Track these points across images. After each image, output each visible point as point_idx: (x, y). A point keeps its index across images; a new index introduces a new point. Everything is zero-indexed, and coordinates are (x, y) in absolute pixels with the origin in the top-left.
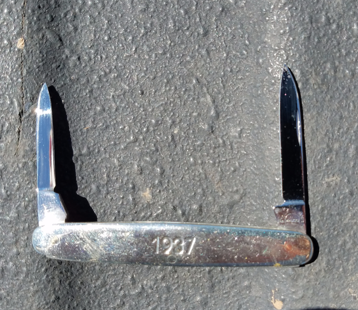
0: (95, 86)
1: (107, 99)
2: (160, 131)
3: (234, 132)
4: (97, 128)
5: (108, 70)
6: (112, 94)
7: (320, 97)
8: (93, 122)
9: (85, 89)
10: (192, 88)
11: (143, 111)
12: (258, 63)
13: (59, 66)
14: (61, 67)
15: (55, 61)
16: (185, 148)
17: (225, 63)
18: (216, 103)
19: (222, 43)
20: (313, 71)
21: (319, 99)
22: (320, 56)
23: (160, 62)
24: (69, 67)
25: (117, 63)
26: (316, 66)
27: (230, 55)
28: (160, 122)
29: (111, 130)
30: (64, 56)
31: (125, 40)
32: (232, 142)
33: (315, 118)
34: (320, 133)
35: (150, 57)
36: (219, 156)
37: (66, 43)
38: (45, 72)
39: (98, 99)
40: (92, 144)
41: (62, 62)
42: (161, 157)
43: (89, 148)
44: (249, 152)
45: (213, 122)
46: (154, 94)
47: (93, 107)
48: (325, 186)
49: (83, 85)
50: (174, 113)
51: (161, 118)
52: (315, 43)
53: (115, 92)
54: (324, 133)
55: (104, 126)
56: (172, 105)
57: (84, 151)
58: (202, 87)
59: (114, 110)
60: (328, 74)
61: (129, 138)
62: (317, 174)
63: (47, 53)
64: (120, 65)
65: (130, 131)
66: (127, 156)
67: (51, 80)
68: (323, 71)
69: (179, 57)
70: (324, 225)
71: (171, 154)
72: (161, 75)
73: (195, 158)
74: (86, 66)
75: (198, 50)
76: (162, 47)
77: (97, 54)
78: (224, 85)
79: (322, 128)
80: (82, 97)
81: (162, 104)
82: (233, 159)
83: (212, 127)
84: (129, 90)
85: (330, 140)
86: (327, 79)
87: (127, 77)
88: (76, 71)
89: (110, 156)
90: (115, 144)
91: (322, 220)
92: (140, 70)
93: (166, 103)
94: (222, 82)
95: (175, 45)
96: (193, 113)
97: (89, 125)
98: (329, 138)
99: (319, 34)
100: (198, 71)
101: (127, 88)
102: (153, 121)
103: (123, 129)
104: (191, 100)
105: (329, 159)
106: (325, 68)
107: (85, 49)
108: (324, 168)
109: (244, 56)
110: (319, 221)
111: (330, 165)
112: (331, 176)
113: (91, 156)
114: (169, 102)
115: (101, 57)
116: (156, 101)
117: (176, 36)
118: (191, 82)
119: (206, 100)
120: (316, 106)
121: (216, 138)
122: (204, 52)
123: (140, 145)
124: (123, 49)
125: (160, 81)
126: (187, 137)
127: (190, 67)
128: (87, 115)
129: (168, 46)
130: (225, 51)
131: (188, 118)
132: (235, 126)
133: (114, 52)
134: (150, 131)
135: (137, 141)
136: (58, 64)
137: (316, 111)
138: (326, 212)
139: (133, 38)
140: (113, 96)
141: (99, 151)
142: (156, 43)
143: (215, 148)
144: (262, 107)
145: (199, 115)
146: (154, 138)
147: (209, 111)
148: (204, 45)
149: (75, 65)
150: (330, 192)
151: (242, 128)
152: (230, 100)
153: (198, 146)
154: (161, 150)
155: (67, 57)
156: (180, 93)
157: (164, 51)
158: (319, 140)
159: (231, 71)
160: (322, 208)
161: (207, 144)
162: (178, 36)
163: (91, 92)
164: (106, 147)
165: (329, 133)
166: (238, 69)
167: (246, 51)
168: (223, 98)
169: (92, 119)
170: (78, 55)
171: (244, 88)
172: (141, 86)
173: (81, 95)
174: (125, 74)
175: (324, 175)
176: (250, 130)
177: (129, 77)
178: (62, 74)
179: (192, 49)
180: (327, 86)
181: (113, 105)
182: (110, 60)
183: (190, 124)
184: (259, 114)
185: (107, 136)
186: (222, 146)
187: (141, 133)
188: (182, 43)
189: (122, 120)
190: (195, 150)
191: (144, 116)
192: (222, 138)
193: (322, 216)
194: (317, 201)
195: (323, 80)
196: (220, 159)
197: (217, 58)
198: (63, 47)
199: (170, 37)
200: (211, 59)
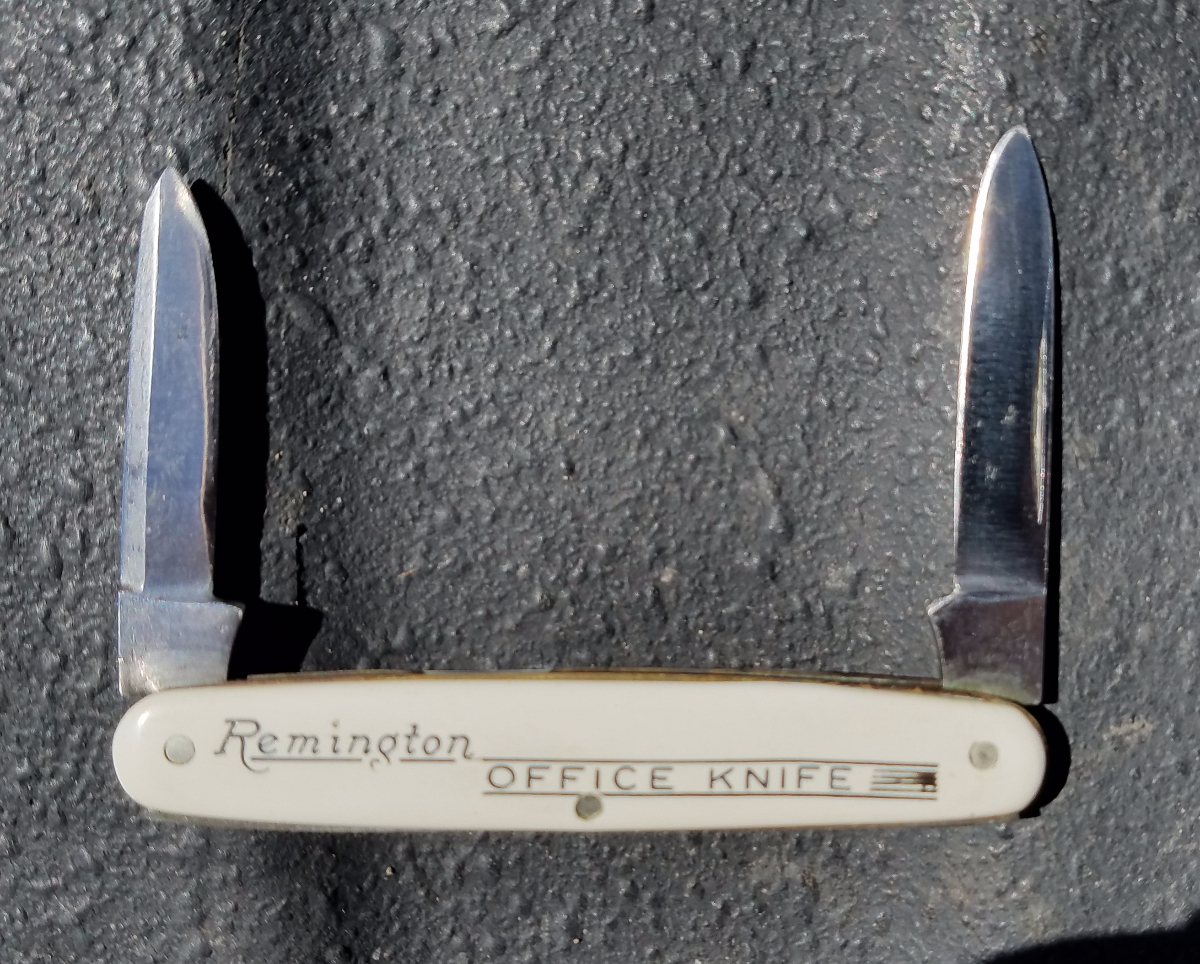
0: (433, 451)
1: (467, 488)
2: (619, 576)
3: (836, 578)
4: (435, 573)
5: (469, 406)
6: (482, 472)
7: (1096, 493)
8: (425, 555)
9: (404, 461)
10: (717, 455)
11: (573, 520)
12: (912, 390)
13: (328, 399)
14: (332, 401)
15: (314, 384)
16: (691, 626)
17: (813, 384)
18: (785, 497)
19: (804, 329)
20: (1076, 422)
21: (1093, 502)
22: (1095, 379)
23: (623, 381)
24: (357, 400)
25: (498, 386)
26: (1084, 409)
27: (828, 361)
28: (620, 551)
29: (478, 575)
30: (340, 370)
31: (522, 318)
32: (832, 609)
33: (1082, 553)
34: (1096, 596)
35: (594, 367)
36: (792, 646)
37: (346, 329)
38: (288, 422)
39: (441, 487)
40: (421, 619)
41: (336, 387)
42: (623, 650)
43: (411, 631)
44: (881, 638)
45: (775, 551)
46: (605, 471)
47: (427, 512)
48: (1109, 747)
49: (398, 449)
50: (661, 526)
51: (622, 540)
52: (1082, 345)
53: (491, 465)
54: (1105, 596)
55: (459, 566)
56: (656, 501)
57: (399, 639)
58: (745, 451)
59: (488, 518)
60: (1117, 430)
61: (529, 599)
62: (1088, 712)
63: (290, 365)
64: (505, 389)
65: (531, 578)
66: (522, 651)
67: (305, 441)
68: (1104, 423)
69: (678, 367)
70: (1106, 860)
71: (651, 643)
72: (627, 419)
73: (720, 653)
74: (406, 393)
75: (734, 347)
76: (630, 339)
77: (439, 360)
78: (809, 447)
79: (1102, 582)
80: (395, 484)
81: (627, 501)
82: (832, 654)
83: (772, 565)
84: (532, 461)
85: (1125, 614)
86: (1117, 445)
87: (528, 425)
88: (378, 409)
89: (473, 653)
90: (489, 616)
91: (1100, 845)
92: (567, 404)
93: (639, 498)
94: (803, 435)
95: (666, 334)
96: (716, 522)
97: (411, 568)
98: (1121, 612)
99: (1093, 321)
100: (734, 405)
101: (528, 454)
102: (600, 547)
103: (511, 573)
104: (714, 487)
105: (1119, 671)
106: (1109, 413)
107: (403, 346)
108: (1107, 696)
109: (870, 368)
110: (1091, 848)
111: (1124, 688)
112: (1127, 717)
113: (418, 655)
114: (648, 494)
115: (451, 370)
116: (609, 492)
117: (672, 306)
118: (712, 434)
119: (757, 486)
120: (1085, 520)
121: (784, 595)
122: (750, 351)
123: (560, 618)
124: (517, 345)
125: (624, 435)
126: (700, 593)
127: (709, 395)
128: (409, 533)
129: (646, 335)
130: (813, 349)
131: (703, 539)
132: (839, 563)
133: (489, 353)
134: (593, 576)
135: (552, 607)
136: (323, 393)
137: (1082, 533)
138: (1112, 821)
139: (545, 314)
140: (485, 480)
141: (441, 639)
142: (611, 327)
143: (781, 623)
144: (923, 515)
145: (735, 529)
146: (601, 598)
147: (762, 520)
148: (753, 333)
149: (375, 395)
150: (1124, 764)
151: (860, 566)
152: (825, 487)
153: (731, 617)
154: (624, 629)
155: (349, 369)
156: (680, 466)
157: (636, 350)
158: (1092, 616)
159: (831, 406)
160: (1101, 811)
161: (758, 611)
162: (676, 308)
163: (420, 468)
164: (462, 626)
165: (1123, 598)
166: (851, 401)
167: (877, 353)
168: (806, 481)
169: (421, 546)
170: (381, 363)
171: (869, 456)
172: (567, 450)
173: (390, 480)
174: (520, 416)
175: (1106, 717)
176: (887, 575)
177: (533, 424)
178: (336, 421)
179: (719, 342)
180: (1117, 463)
181: (486, 504)
182: (477, 376)
183: (708, 555)
184: (913, 534)
185: (466, 593)
186: (803, 620)
187: (566, 584)
188: (688, 327)
189: (509, 547)
190: (721, 629)
191: (574, 536)
192: (801, 596)
193: (1101, 832)
194: (1087, 791)
195: (1104, 449)
196: (796, 656)
197: (788, 370)
198: (336, 341)
199: (653, 312)
200: (771, 373)
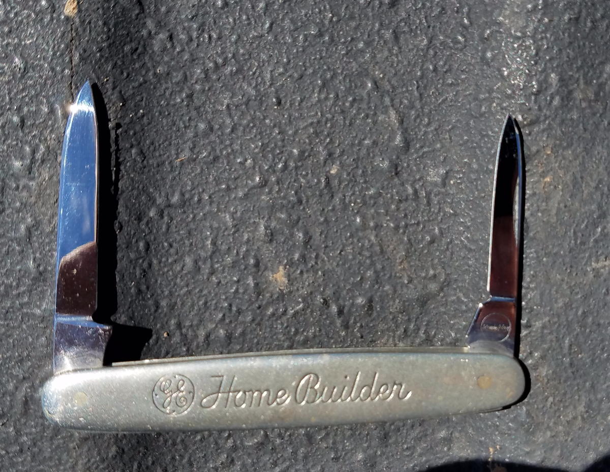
0: (198, 87)
1: (217, 111)
2: (306, 169)
3: (434, 175)
4: (197, 161)
5: (220, 61)
6: (226, 102)
7: (591, 122)
8: (192, 150)
9: (181, 91)
10: (365, 97)
11: (279, 133)
12: (483, 58)
13: (137, 49)
14: (138, 51)
15: (129, 39)
16: (347, 200)
17: (425, 56)
18: (405, 125)
19: (421, 21)
20: (581, 77)
21: (589, 127)
22: (593, 52)
23: (311, 49)
24: (153, 52)
25: (237, 49)
26: (586, 70)
27: (434, 42)
28: (306, 154)
29: (223, 164)
30: (144, 32)
31: (253, 8)
32: (430, 193)
33: (581, 158)
34: (588, 185)
35: (295, 40)
36: (406, 215)
37: (149, 8)
38: (112, 60)
39: (202, 109)
40: (189, 188)
41: (142, 43)
42: (307, 213)
43: (183, 194)
44: (458, 211)
45: (398, 157)
46: (299, 105)
47: (193, 124)
48: (591, 275)
49: (177, 83)
50: (331, 140)
51: (308, 147)
52: (587, 30)
53: (231, 98)
54: (593, 184)
55: (211, 157)
56: (329, 125)
57: (175, 199)
58: (382, 96)
59: (229, 130)
60: (606, 83)
61: (253, 180)
62: (579, 254)
63: (116, 25)
64: (241, 51)
65: (254, 168)
66: (247, 211)
67: (122, 73)
68: (598, 78)
69: (345, 43)
70: (585, 342)
71: (323, 210)
72: (313, 73)
73: (363, 218)
74: (183, 50)
75: (379, 30)
76: (317, 24)
77: (203, 31)
78: (421, 95)
79: (591, 175)
80: (174, 105)
81: (312, 123)
82: (429, 221)
83: (396, 166)
84: (256, 96)
85: (605, 197)
86: (604, 92)
87: (254, 73)
88: (166, 59)
89: (219, 210)
90: (228, 188)
91: (583, 333)
92: (277, 62)
93: (319, 122)
94: (418, 88)
95: (339, 21)
96: (364, 139)
97: (184, 156)
98: (602, 194)
99: (594, 15)
100: (377, 67)
101: (253, 92)
102: (295, 151)
103: (242, 164)
104: (363, 118)
105: (599, 230)
106: (601, 73)
107: (182, 22)
108: (591, 245)
109: (459, 46)
110: (577, 334)
111: (602, 240)
112: (602, 258)
113: (186, 208)
114: (324, 119)
115: (210, 37)
116: (301, 117)
117: (342, 4)
118: (364, 85)
119: (389, 118)
120: (583, 138)
121: (403, 184)
122: (388, 34)
123: (270, 192)
124: (249, 24)
125: (311, 83)
126: (353, 181)
127: (363, 61)
128: (183, 135)
129: (327, 22)
130: (426, 34)
131: (356, 149)
132: (436, 166)
133: (233, 28)
134: (290, 168)
135: (265, 185)
136: (134, 45)
137: (581, 145)
138: (590, 320)
139: (267, 5)
140: (228, 106)
141: (200, 201)
142: (306, 15)
143: (400, 201)
144: (487, 135)
145: (375, 143)
146: (295, 181)
147: (391, 138)
148: (391, 22)
149: (164, 49)
150: (599, 286)
151: (448, 168)
152: (429, 119)
153: (371, 197)
154: (307, 201)
155: (150, 33)
156: (344, 104)
157: (319, 31)
158: (584, 196)
159: (435, 70)
160: (584, 313)
161: (387, 194)
162: (345, 6)
163: (190, 96)
164: (213, 194)
165: (603, 186)
166: (447, 67)
167: (464, 36)
168: (418, 116)
169: (190, 144)
170: (169, 31)
171: (457, 101)
172: (277, 91)
173: (172, 102)
174: (250, 69)
175: (590, 257)
176: (464, 173)
177: (257, 73)
178: (141, 64)
179: (369, 28)
180: (604, 104)
181: (228, 121)
182: (225, 43)
183: (358, 158)
184: (480, 148)
185: (215, 174)
186: (412, 199)
187: (274, 171)
188: (352, 18)
189: (241, 148)
190: (365, 203)
191: (280, 143)
192: (412, 186)
193: (583, 326)
194: (576, 301)
195: (597, 94)
196: (408, 222)
197: (411, 47)
198: (142, 15)
199: (331, 7)
200: (400, 48)
